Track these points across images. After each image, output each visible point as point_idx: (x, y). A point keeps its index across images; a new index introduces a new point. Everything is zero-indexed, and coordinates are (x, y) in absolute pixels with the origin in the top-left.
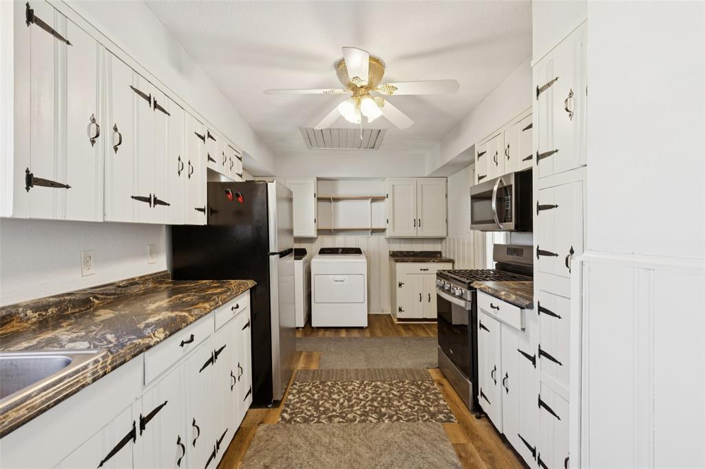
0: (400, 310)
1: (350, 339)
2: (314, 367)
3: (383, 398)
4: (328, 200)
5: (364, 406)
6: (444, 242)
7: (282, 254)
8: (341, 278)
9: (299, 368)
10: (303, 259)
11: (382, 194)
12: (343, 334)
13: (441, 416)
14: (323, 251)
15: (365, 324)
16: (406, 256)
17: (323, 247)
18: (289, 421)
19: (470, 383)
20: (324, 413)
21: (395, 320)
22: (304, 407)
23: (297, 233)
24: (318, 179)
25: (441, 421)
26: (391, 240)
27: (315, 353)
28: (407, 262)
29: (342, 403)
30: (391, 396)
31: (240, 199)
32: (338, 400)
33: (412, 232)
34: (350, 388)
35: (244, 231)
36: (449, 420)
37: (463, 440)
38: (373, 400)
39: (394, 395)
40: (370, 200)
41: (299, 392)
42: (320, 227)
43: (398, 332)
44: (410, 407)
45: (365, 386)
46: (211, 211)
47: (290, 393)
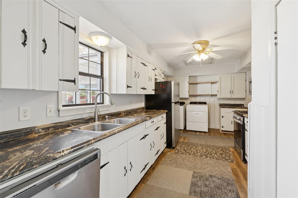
0: (222, 127)
1: (200, 135)
2: (186, 141)
3: (209, 153)
4: (194, 84)
5: (202, 153)
6: (245, 100)
7: (175, 103)
8: (198, 113)
9: (181, 141)
10: (184, 106)
11: (216, 81)
12: (198, 133)
13: (229, 160)
14: (191, 103)
15: (207, 131)
16: (226, 106)
17: (191, 101)
18: (177, 153)
19: (242, 151)
20: (188, 153)
21: (220, 131)
22: (182, 151)
23: (181, 96)
24: (189, 76)
25: (229, 162)
26: (219, 99)
27: (187, 138)
28: (226, 108)
29: (194, 152)
30: (212, 152)
31: (164, 87)
32: (193, 151)
33: (229, 96)
34: (197, 148)
35: (164, 96)
36: (232, 162)
37: (235, 167)
38: (205, 152)
39: (213, 152)
40: (210, 84)
41: (181, 147)
42: (190, 94)
43: (221, 135)
44: (218, 156)
45: (203, 149)
46: (156, 90)
47: (177, 147)
